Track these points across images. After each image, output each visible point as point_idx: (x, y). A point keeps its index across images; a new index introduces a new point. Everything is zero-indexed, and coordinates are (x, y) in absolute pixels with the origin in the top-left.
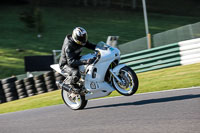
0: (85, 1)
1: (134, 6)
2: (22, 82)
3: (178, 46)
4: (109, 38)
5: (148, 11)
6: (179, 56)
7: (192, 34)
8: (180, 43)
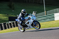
0: (27, 1)
2: (8, 24)
4: (34, 12)
6: (54, 18)
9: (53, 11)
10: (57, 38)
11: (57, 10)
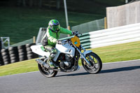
0: (24, 3)
1: (59, 6)
3: (88, 35)
4: (41, 29)
5: (68, 10)
6: (89, 42)
7: (98, 26)
8: (90, 33)
9: (87, 26)
10: (98, 91)
11: (96, 25)
